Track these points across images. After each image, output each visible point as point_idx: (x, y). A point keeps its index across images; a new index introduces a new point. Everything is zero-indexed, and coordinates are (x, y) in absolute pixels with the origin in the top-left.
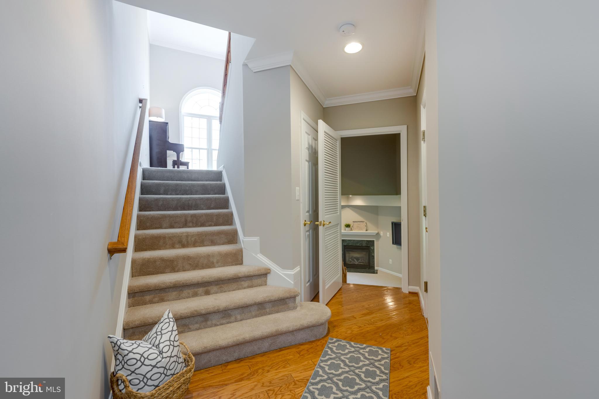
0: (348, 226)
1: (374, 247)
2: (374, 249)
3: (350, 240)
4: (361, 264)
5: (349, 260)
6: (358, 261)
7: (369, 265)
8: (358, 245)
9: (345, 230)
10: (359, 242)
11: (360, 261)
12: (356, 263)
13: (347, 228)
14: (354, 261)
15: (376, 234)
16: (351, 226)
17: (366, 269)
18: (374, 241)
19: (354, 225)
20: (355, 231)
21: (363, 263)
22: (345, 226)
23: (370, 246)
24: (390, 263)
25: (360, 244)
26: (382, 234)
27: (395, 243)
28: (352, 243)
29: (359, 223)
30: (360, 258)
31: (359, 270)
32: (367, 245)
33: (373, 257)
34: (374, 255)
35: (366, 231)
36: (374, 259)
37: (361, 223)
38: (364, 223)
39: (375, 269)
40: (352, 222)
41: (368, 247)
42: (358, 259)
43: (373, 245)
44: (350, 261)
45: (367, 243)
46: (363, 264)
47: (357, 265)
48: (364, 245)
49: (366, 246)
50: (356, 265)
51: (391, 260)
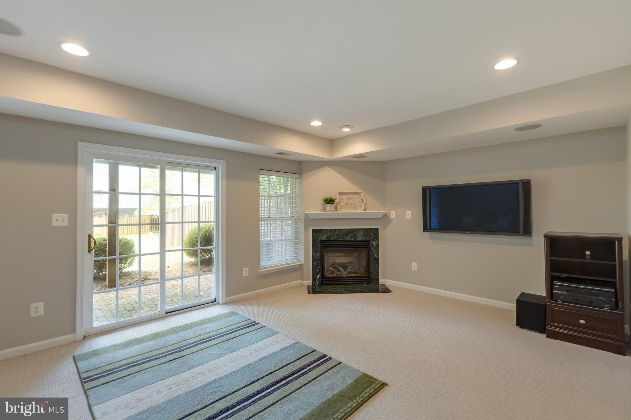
0: (330, 201)
1: (378, 242)
2: (378, 245)
3: (332, 230)
4: (353, 275)
5: (328, 271)
6: (345, 271)
7: (369, 276)
8: (349, 238)
9: (325, 210)
10: (350, 233)
11: (349, 269)
12: (344, 274)
13: (329, 205)
14: (339, 271)
15: (383, 216)
16: (336, 201)
17: (363, 284)
18: (378, 229)
19: (341, 200)
20: (343, 211)
21: (355, 273)
22: (325, 201)
23: (370, 240)
24: (413, 269)
25: (351, 238)
26: (393, 215)
27: (430, 229)
28: (336, 235)
29: (350, 196)
30: (348, 265)
31: (351, 287)
32: (364, 239)
33: (377, 259)
34: (378, 257)
35: (364, 211)
36: (378, 263)
37: (354, 196)
38: (358, 196)
39: (380, 283)
40: (338, 195)
41: (366, 241)
42: (344, 266)
43: (377, 238)
44: (331, 270)
45: (366, 234)
46: (356, 275)
47: (346, 277)
48: (360, 237)
49: (363, 241)
50: (343, 277)
51: (416, 264)
